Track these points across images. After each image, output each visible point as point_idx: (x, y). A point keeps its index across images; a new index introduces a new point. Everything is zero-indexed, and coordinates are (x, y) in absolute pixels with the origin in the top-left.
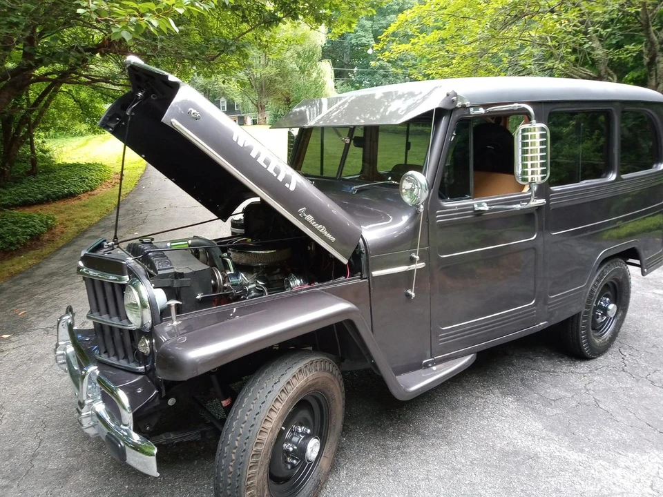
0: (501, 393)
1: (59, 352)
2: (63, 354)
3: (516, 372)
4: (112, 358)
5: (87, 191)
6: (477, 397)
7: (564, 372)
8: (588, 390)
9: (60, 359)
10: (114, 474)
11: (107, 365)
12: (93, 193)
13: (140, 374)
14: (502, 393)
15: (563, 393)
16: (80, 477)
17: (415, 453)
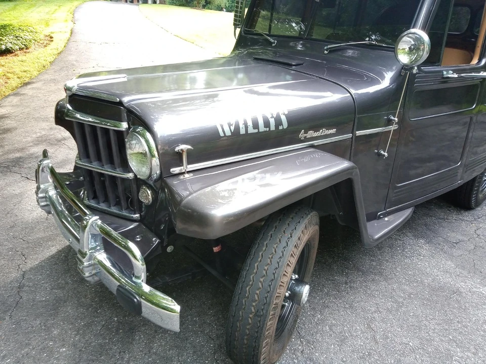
0: (413, 236)
1: (41, 195)
2: (45, 197)
3: (419, 219)
4: (102, 204)
5: (22, 49)
6: (396, 240)
7: (455, 220)
8: (479, 236)
9: (42, 202)
10: (101, 307)
11: (98, 211)
12: (28, 51)
13: (134, 221)
14: (415, 236)
15: (461, 238)
16: (69, 310)
17: (361, 288)
